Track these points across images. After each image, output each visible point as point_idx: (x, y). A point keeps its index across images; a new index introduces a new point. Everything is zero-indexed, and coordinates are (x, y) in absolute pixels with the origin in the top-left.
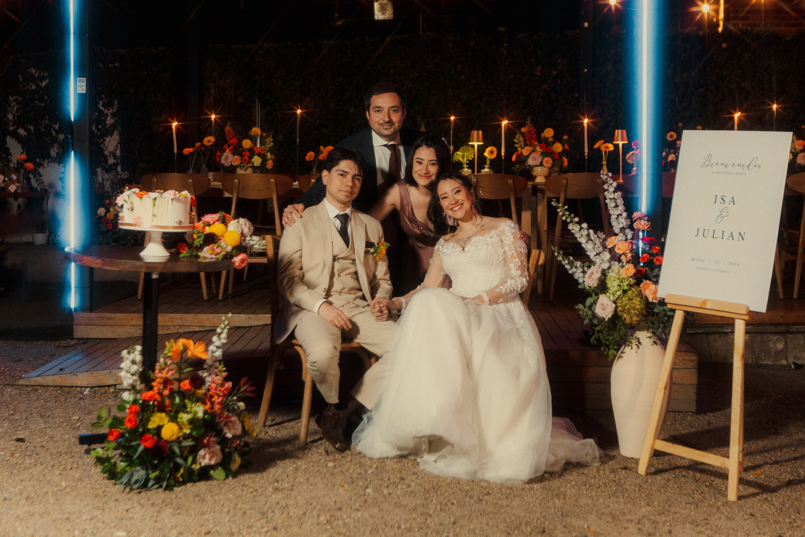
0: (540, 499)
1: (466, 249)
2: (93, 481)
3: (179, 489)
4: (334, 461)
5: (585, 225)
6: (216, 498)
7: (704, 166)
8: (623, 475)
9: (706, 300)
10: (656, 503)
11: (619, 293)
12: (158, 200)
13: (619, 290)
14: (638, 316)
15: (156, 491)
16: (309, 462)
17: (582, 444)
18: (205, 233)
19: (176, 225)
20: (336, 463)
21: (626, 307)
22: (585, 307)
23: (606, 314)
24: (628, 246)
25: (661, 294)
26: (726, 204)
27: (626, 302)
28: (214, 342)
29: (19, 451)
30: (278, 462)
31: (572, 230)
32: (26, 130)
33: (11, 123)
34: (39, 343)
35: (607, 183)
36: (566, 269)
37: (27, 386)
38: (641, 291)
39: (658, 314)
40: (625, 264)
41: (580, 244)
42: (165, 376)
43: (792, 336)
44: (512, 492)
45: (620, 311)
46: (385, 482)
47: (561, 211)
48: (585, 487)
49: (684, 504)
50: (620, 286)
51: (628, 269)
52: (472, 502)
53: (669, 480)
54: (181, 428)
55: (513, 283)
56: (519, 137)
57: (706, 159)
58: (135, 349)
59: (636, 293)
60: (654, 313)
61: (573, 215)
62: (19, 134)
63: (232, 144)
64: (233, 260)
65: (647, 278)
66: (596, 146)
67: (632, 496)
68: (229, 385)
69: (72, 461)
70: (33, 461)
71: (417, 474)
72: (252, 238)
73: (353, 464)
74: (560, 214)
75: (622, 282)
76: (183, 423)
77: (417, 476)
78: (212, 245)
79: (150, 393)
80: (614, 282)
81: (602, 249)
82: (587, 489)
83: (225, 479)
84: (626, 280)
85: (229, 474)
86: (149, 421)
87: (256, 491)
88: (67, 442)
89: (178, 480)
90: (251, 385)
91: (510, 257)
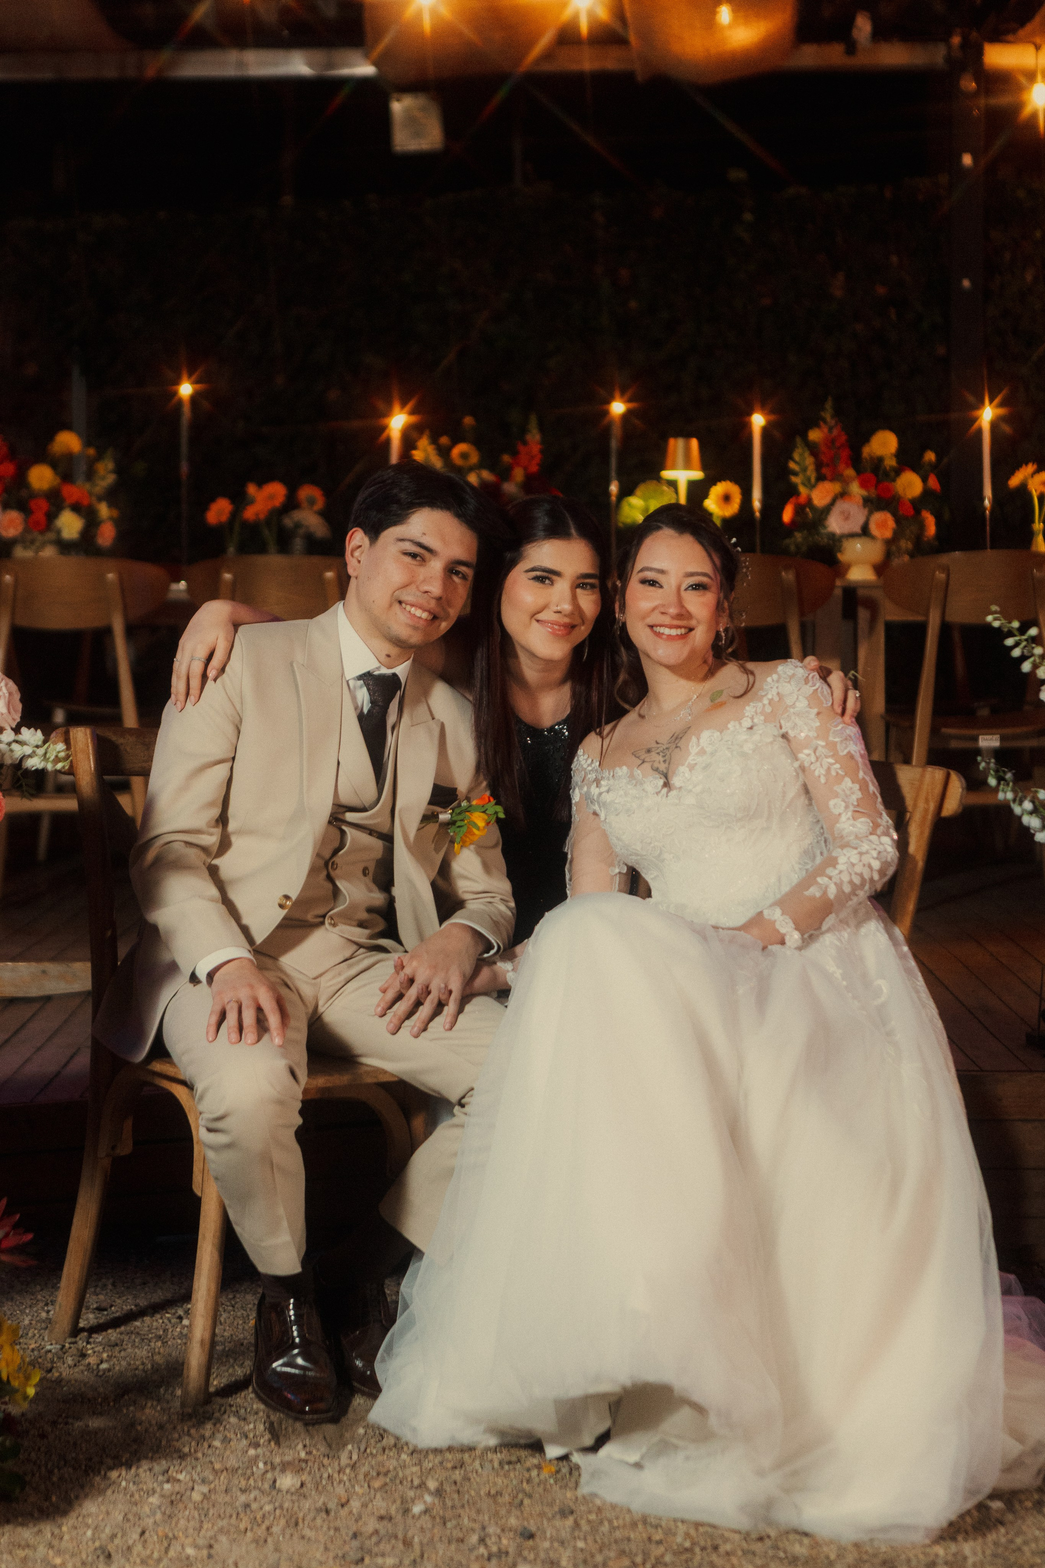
1: (676, 781)
4: (297, 1467)
16: (216, 1474)
20: (305, 1477)
30: (114, 1474)
36: (1027, 829)
46: (471, 1550)
47: (1017, 645)
56: (801, 455)
66: (1015, 481)
71: (572, 1512)
72: (20, 737)
73: (361, 1477)
74: (1016, 653)
77: (576, 1521)
90: (16, 1228)
91: (823, 780)
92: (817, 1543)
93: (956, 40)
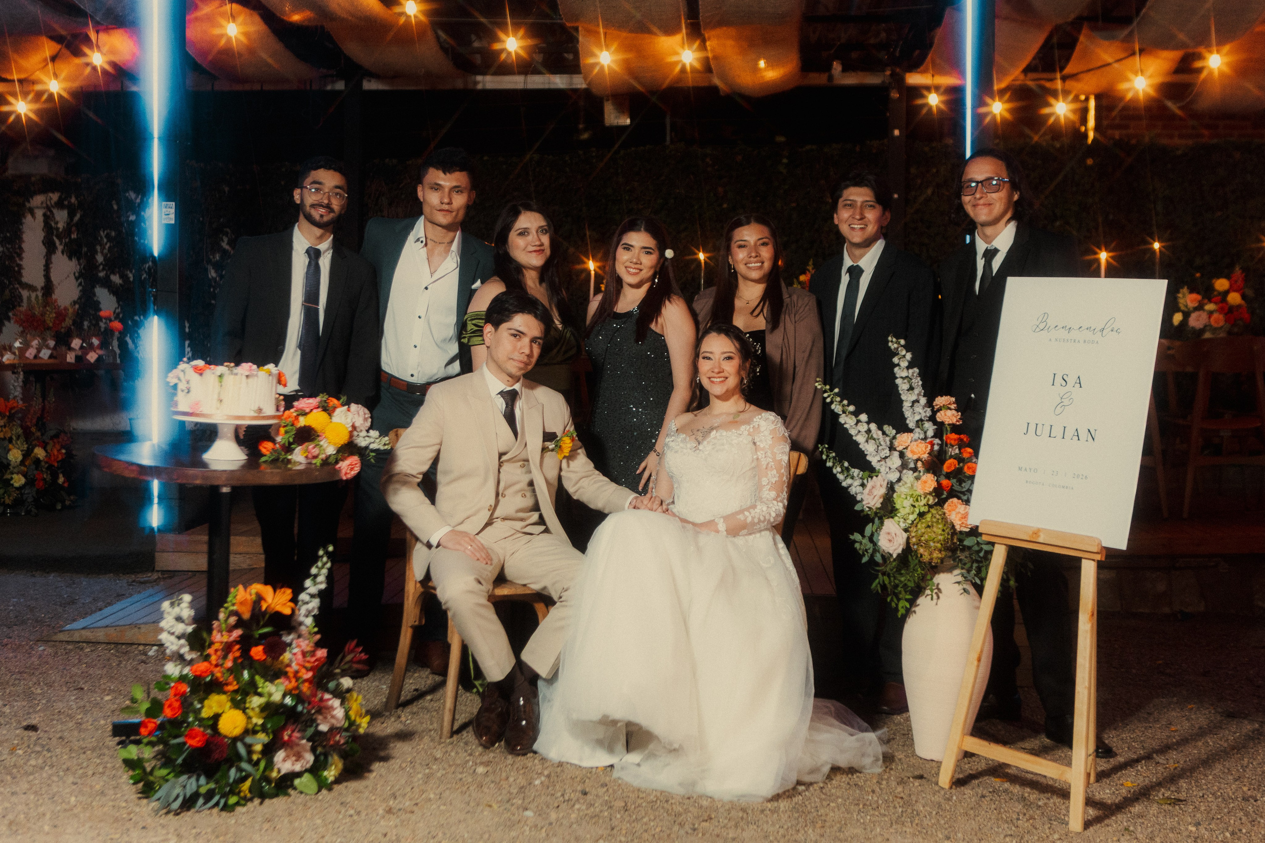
0: (786, 827)
1: (701, 446)
2: (119, 795)
3: (244, 809)
4: (486, 764)
5: (864, 417)
6: (297, 824)
7: (1038, 330)
8: (917, 786)
9: (1039, 530)
10: (960, 835)
11: (912, 517)
12: (225, 378)
13: (913, 513)
14: (940, 551)
15: (208, 812)
16: (450, 766)
17: (858, 739)
18: (299, 425)
19: (253, 414)
20: (489, 768)
21: (923, 538)
22: (863, 536)
23: (894, 548)
24: (926, 447)
25: (973, 520)
26: (1069, 387)
27: (923, 531)
28: (307, 589)
29: (24, 746)
31: (845, 423)
32: (123, 276)
33: (101, 267)
34: (107, 576)
35: (898, 354)
37: (68, 642)
38: (944, 514)
39: (969, 548)
40: (921, 474)
41: (857, 444)
42: (226, 639)
43: (1178, 572)
44: (745, 816)
45: (914, 545)
46: (556, 798)
47: (829, 396)
48: (857, 809)
49: (1002, 836)
50: (914, 506)
51: (925, 482)
52: (682, 832)
53: (983, 796)
54: (249, 718)
55: (763, 509)
57: (1040, 319)
58: (181, 599)
59: (938, 517)
60: (964, 546)
61: (845, 402)
62: (110, 281)
64: (338, 466)
65: (953, 494)
67: (926, 822)
68: (322, 653)
69: (98, 761)
70: (40, 761)
71: (606, 785)
72: (369, 434)
73: (515, 768)
75: (917, 500)
76: (253, 709)
77: (607, 789)
78: (307, 444)
79: (203, 666)
80: (906, 501)
81: (888, 452)
82: (860, 810)
83: (317, 793)
84: (922, 499)
85: (323, 785)
86: (202, 707)
87: (359, 813)
88: (100, 732)
89: (242, 794)
90: (361, 652)
91: (764, 467)
93: (888, 73)
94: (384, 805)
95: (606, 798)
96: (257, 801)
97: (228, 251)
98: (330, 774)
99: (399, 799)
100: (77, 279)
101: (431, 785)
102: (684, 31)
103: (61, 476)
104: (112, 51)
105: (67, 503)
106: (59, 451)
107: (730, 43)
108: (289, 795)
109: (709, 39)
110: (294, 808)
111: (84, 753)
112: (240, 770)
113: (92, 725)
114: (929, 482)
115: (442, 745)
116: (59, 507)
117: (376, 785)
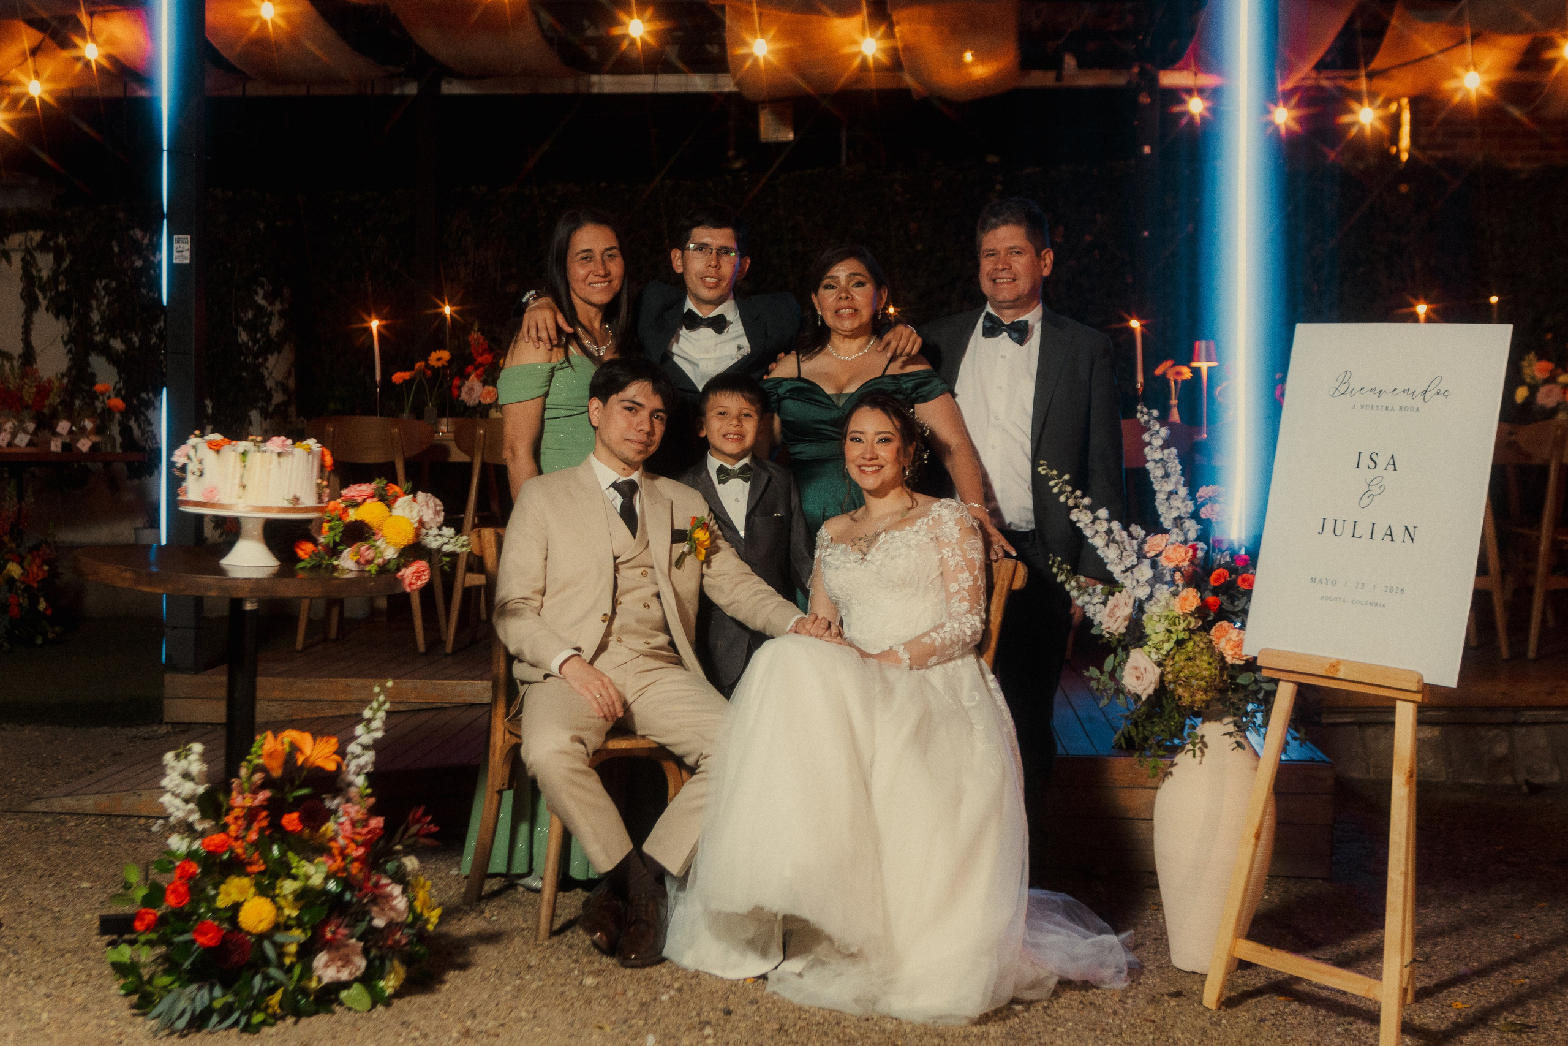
1: (868, 557)
2: (106, 1012)
3: (272, 1031)
4: (597, 973)
7: (1337, 393)
8: (1173, 1007)
9: (1339, 662)
11: (1167, 646)
12: (250, 457)
13: (1168, 641)
14: (1206, 691)
15: (225, 1033)
16: (549, 976)
17: (1094, 945)
18: (348, 520)
19: (286, 504)
20: (601, 979)
21: (1181, 675)
22: (1102, 672)
23: (1143, 687)
24: (1186, 553)
25: (1250, 650)
26: (1380, 470)
27: (1182, 664)
28: (358, 737)
32: (126, 341)
33: (97, 328)
34: (100, 730)
35: (1149, 429)
37: (45, 813)
38: (1211, 641)
39: (1245, 687)
40: (1180, 589)
42: (248, 804)
43: (1523, 730)
44: (943, 1042)
45: (1170, 683)
46: (690, 1019)
47: (1056, 485)
48: (1093, 1035)
50: (1170, 632)
51: (1185, 599)
53: (1263, 1020)
54: (280, 909)
55: (956, 626)
57: (1340, 381)
58: (190, 750)
59: (1202, 645)
60: (1238, 685)
61: (1078, 493)
62: (110, 347)
63: (481, 365)
64: (399, 575)
65: (1223, 615)
66: (1159, 371)
68: (377, 822)
69: (81, 967)
71: (757, 1002)
72: (441, 533)
74: (1056, 490)
75: (1175, 624)
76: (285, 896)
77: (758, 1008)
78: (358, 544)
79: (218, 838)
80: (1159, 625)
81: (1136, 559)
82: (1096, 1037)
83: (370, 1010)
84: (1181, 621)
85: (378, 999)
86: (218, 894)
87: (425, 1036)
88: (84, 929)
89: (270, 1011)
90: (429, 823)
91: (952, 569)
92: (901, 1024)
93: (1136, 70)
94: (459, 1026)
95: (757, 1018)
96: (290, 1020)
97: (263, 307)
98: (389, 984)
99: (480, 1018)
100: (66, 344)
101: (523, 1000)
102: (865, 11)
103: (42, 600)
104: (111, 41)
105: (51, 636)
106: (40, 567)
107: (925, 28)
108: (333, 1013)
109: (898, 23)
110: (340, 1028)
111: (62, 956)
112: (267, 978)
113: (73, 920)
114: (1191, 599)
115: (539, 949)
116: (39, 641)
117: (449, 999)
